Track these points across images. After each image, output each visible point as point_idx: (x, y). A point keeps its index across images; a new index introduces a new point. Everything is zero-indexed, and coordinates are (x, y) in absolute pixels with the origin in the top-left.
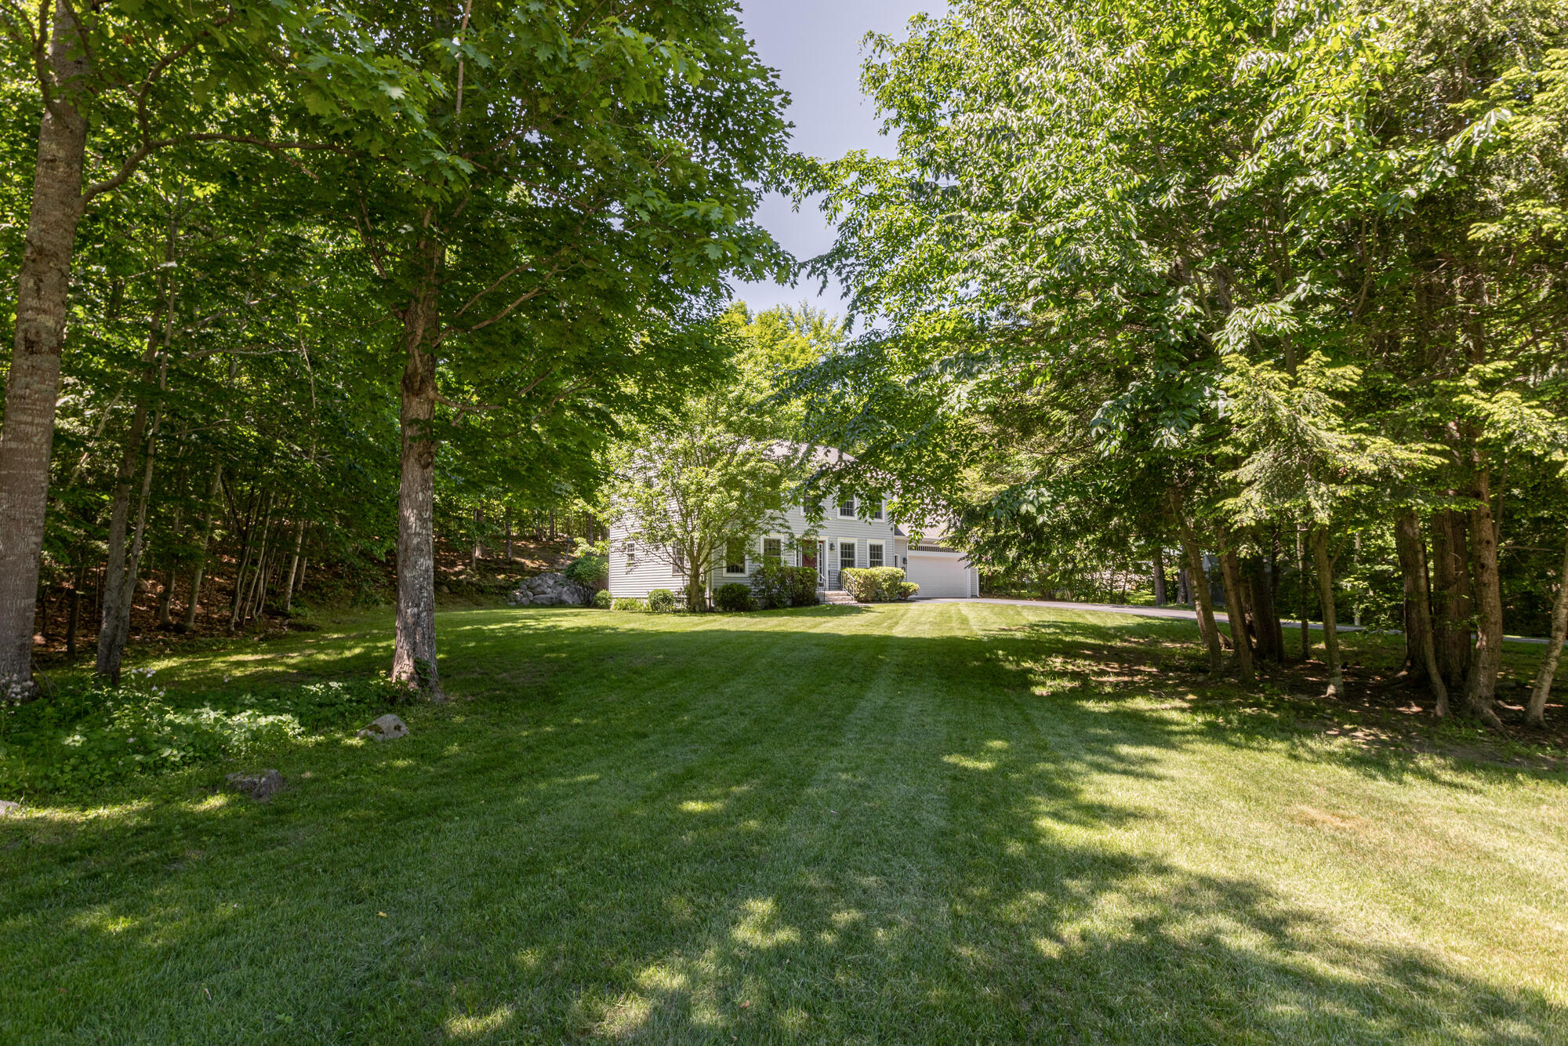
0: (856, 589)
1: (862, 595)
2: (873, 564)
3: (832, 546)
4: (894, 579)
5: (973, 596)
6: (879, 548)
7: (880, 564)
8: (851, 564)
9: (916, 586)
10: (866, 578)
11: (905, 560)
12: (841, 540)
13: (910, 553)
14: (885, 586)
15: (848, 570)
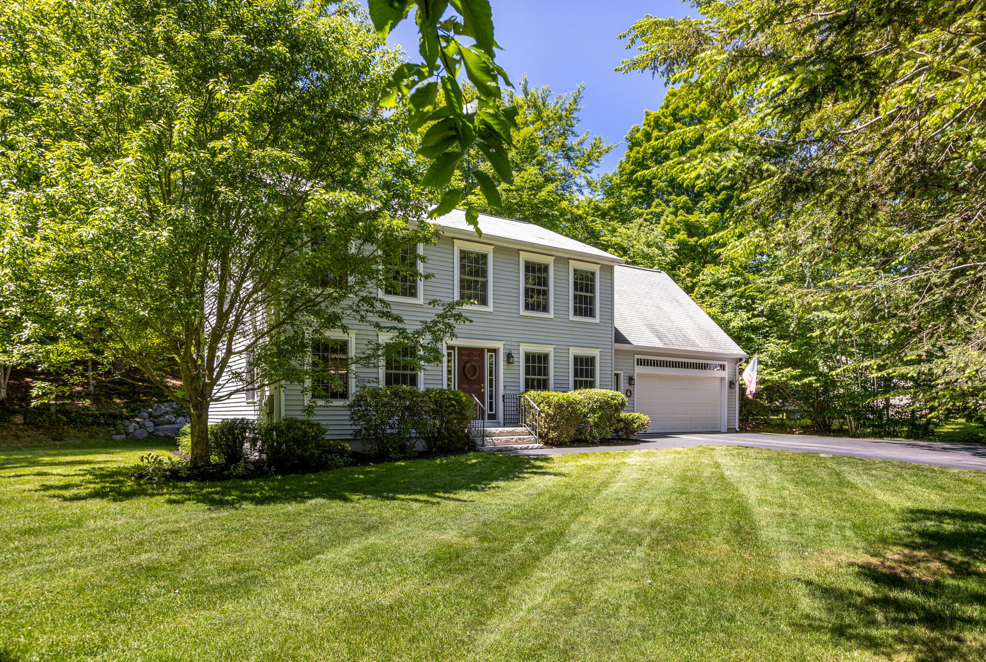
0: (542, 425)
1: (552, 435)
2: (578, 385)
3: (509, 357)
4: (609, 410)
5: (731, 431)
6: (590, 361)
7: (591, 385)
8: (543, 385)
9: (645, 418)
10: (560, 406)
11: (631, 380)
12: (524, 348)
13: (639, 370)
14: (592, 419)
15: (532, 395)
